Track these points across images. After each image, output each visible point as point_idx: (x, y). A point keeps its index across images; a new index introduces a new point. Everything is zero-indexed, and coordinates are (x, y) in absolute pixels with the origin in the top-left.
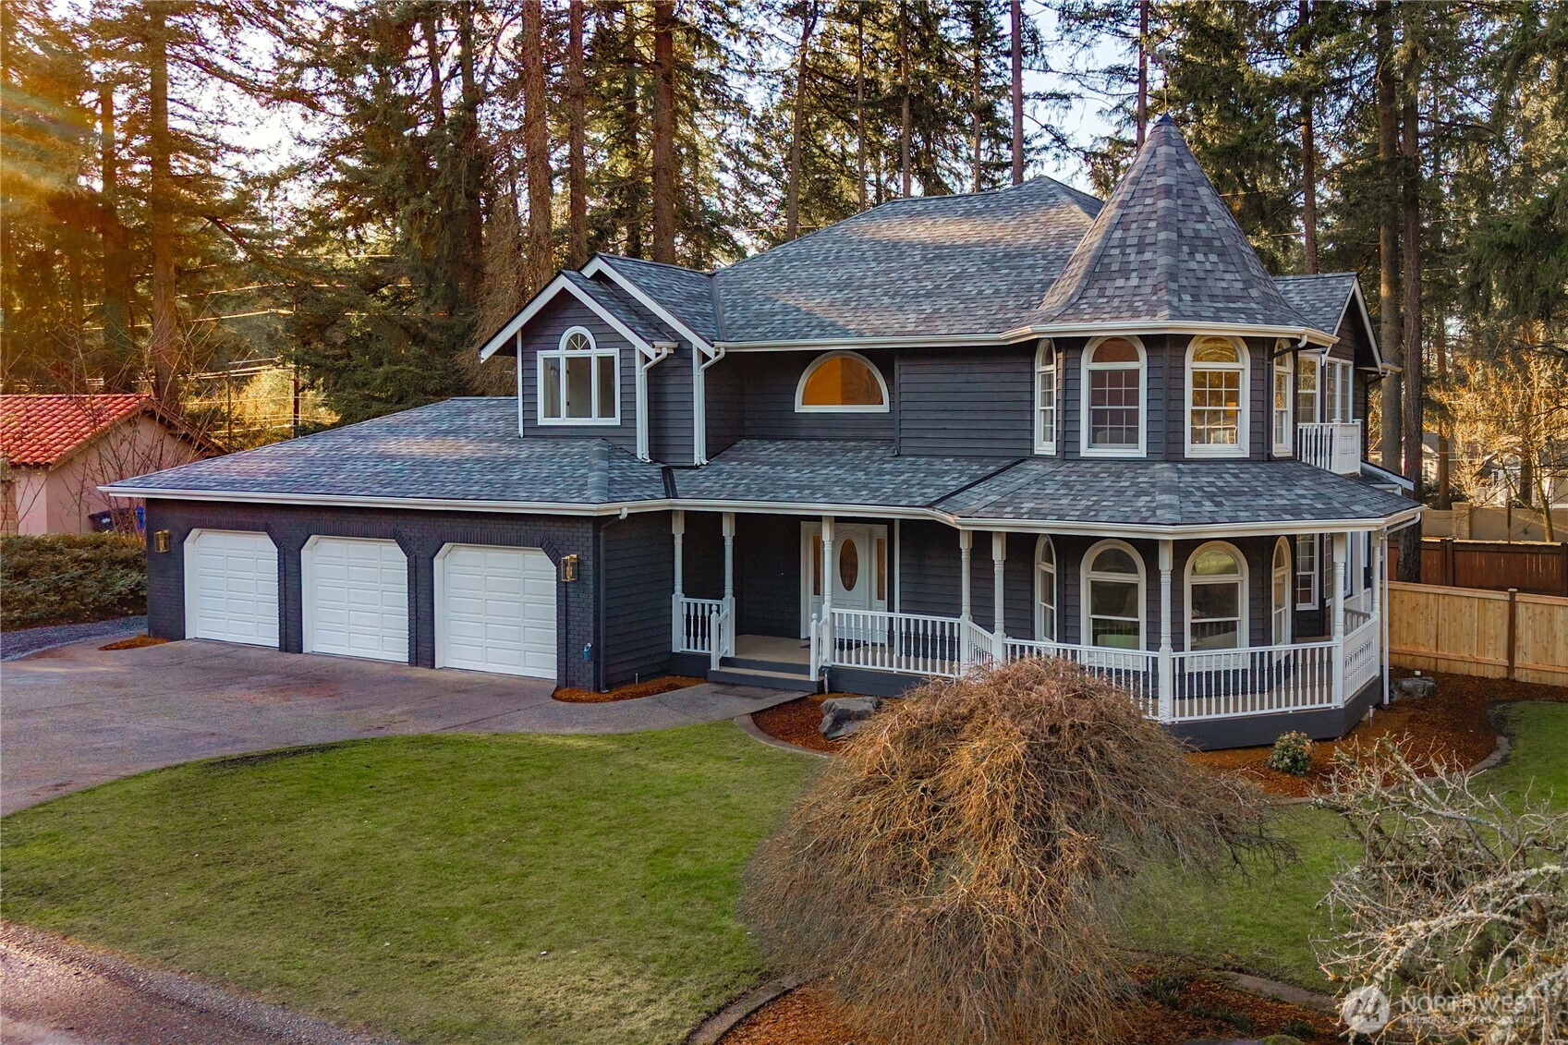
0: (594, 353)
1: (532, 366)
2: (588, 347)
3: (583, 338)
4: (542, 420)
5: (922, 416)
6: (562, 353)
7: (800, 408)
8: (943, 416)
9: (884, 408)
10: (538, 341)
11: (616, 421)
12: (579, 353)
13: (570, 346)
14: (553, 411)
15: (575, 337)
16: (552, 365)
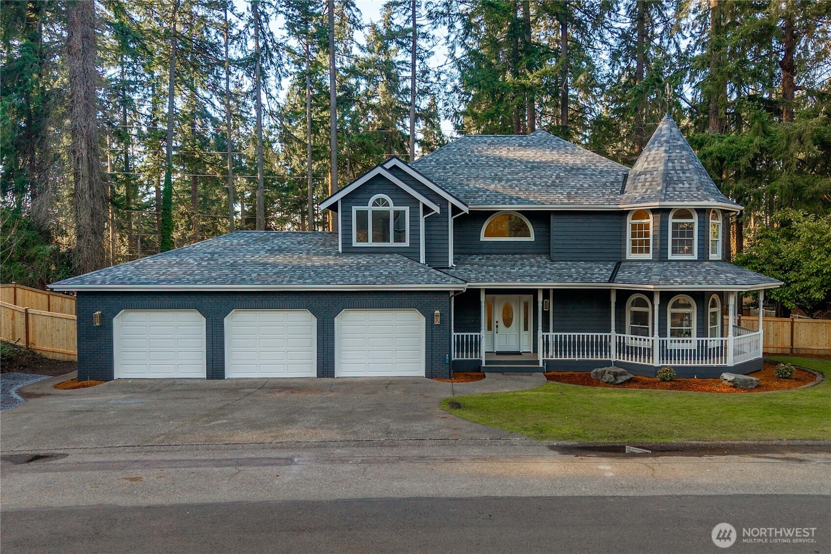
0: (392, 208)
1: (348, 214)
2: (387, 205)
3: (384, 200)
4: (355, 244)
5: (565, 242)
6: (370, 208)
7: (483, 238)
8: (577, 242)
9: (532, 238)
10: (353, 201)
11: (407, 244)
12: (381, 208)
13: (374, 204)
14: (363, 238)
15: (378, 200)
16: (362, 216)
